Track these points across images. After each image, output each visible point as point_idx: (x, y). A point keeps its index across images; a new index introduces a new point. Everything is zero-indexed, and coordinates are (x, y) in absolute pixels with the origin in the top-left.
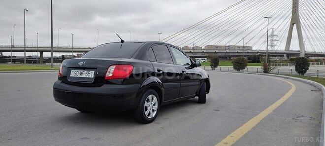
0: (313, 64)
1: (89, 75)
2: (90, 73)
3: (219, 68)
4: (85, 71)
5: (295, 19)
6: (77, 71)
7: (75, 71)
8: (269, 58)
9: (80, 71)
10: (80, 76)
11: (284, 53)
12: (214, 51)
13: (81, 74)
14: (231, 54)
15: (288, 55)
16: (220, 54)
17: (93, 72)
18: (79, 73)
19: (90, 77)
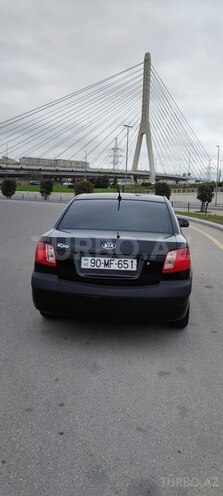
0: (175, 192)
1: (125, 266)
2: (129, 262)
3: (53, 195)
4: (116, 260)
5: (145, 128)
6: (96, 259)
7: (90, 258)
8: (116, 181)
9: (103, 259)
10: (106, 268)
11: (131, 174)
12: (38, 168)
14: (63, 174)
15: (136, 177)
16: (46, 173)
17: (135, 261)
18: (103, 261)
19: (129, 269)
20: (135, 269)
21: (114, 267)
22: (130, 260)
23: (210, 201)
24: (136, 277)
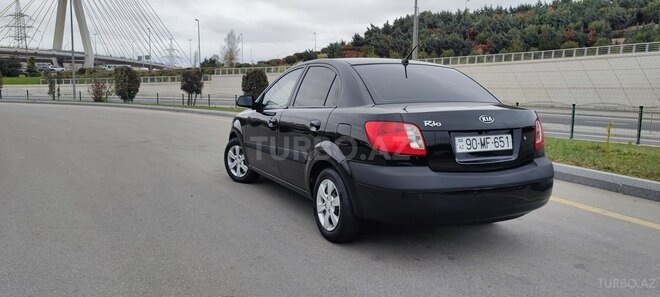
1: (502, 144)
2: (504, 139)
4: (492, 137)
6: (471, 138)
7: (465, 139)
9: (478, 138)
10: (484, 149)
11: (54, 55)
13: (483, 145)
15: (61, 60)
17: (510, 136)
18: (479, 141)
19: (506, 148)
20: (511, 147)
21: (491, 147)
22: (505, 136)
23: (198, 92)
24: (513, 158)
